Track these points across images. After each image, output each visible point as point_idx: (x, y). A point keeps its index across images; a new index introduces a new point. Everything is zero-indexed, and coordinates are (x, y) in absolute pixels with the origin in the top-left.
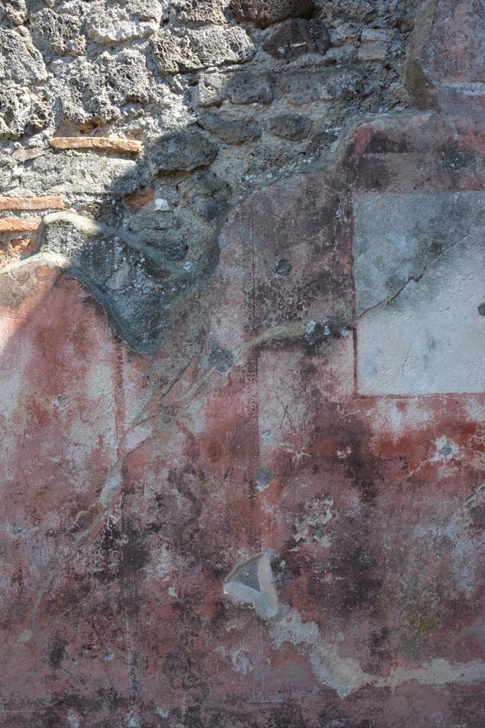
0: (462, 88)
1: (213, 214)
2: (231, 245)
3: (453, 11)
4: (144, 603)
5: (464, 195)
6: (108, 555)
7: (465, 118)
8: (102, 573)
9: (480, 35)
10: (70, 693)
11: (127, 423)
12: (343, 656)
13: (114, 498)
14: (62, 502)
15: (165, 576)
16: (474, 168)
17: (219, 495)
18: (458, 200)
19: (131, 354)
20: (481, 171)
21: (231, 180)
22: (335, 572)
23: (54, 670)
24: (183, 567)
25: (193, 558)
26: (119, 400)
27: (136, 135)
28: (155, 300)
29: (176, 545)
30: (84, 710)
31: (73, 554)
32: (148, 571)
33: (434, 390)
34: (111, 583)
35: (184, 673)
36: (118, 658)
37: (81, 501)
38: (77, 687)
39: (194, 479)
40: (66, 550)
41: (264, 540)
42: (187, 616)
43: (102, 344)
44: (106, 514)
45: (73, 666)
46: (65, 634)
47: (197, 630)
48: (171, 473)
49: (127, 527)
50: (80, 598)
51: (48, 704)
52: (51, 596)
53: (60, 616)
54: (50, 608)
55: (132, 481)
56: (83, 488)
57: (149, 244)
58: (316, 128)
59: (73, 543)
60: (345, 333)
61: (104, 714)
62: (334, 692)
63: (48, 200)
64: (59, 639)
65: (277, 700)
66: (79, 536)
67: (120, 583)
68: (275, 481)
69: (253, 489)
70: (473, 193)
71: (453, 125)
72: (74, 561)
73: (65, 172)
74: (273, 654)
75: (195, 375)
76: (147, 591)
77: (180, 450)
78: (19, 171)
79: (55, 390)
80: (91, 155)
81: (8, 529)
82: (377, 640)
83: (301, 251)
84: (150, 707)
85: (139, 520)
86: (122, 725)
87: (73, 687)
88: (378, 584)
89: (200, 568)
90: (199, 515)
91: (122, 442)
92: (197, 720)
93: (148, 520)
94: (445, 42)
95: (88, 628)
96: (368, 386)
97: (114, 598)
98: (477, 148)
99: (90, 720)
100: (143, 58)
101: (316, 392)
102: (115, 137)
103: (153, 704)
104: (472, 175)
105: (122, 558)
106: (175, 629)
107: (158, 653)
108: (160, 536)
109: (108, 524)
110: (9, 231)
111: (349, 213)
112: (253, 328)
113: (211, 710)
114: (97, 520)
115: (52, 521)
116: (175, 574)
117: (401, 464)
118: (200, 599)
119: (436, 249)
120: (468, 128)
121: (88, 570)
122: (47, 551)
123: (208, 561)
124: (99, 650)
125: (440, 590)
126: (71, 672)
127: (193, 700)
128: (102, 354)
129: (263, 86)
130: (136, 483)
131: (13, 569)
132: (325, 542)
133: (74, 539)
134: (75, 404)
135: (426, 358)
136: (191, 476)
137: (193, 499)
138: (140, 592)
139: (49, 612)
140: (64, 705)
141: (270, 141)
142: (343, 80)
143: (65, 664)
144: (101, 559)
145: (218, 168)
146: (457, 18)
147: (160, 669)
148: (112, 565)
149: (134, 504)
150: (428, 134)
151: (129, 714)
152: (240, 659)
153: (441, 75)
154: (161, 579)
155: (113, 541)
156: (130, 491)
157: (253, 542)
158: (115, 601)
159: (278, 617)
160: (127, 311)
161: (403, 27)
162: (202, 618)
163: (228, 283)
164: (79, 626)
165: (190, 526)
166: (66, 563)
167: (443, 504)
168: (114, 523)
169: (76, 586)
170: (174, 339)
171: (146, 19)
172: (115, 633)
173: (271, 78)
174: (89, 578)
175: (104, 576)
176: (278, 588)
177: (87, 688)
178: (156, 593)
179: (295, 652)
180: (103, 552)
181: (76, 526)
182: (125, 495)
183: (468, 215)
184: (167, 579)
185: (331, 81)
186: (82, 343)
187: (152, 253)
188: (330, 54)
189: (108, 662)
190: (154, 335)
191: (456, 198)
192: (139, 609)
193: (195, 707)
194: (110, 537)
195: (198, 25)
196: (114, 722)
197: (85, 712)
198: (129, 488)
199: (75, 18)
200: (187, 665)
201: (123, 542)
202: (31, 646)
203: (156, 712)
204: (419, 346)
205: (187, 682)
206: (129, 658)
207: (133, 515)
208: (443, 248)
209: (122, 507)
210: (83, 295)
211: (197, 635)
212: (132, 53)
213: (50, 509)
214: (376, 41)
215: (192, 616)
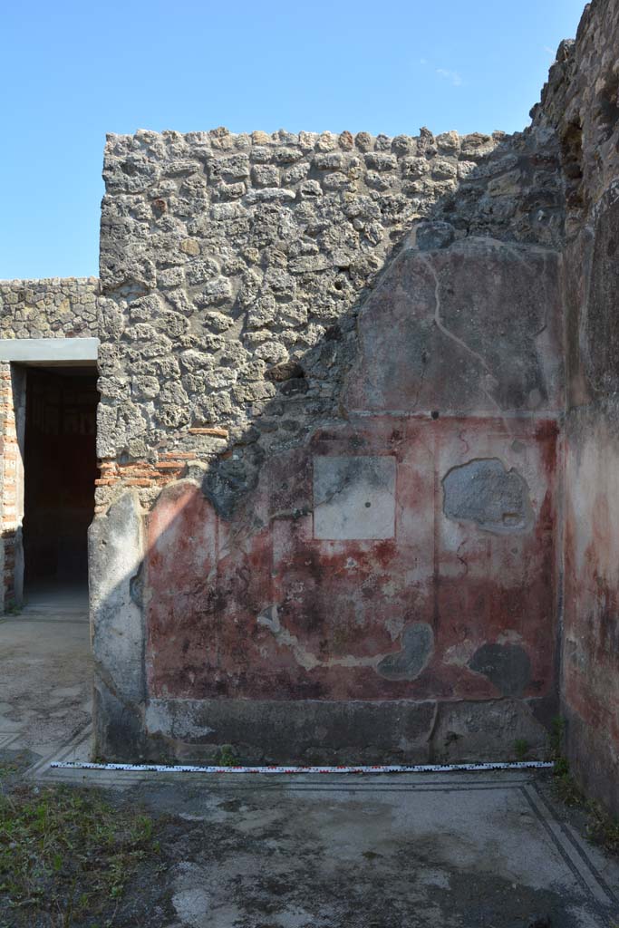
0: (360, 413)
1: (257, 462)
2: (263, 477)
4: (224, 625)
5: (360, 457)
6: (210, 604)
7: (360, 426)
8: (207, 611)
9: (368, 391)
10: (190, 665)
11: (220, 548)
12: (307, 652)
13: (213, 579)
14: (192, 581)
15: (233, 613)
16: (364, 446)
17: (256, 579)
19: (222, 520)
20: (367, 448)
21: (265, 448)
22: (304, 614)
23: (184, 654)
24: (241, 609)
25: (245, 606)
26: (216, 538)
27: (226, 428)
28: (232, 499)
29: (238, 600)
30: (196, 672)
31: (195, 603)
32: (226, 611)
33: (346, 538)
34: (210, 616)
35: (239, 657)
36: (212, 649)
37: (199, 580)
38: (194, 662)
40: (192, 601)
41: (275, 599)
42: (242, 631)
43: (210, 516)
44: (209, 586)
45: (193, 652)
46: (190, 638)
47: (246, 637)
48: (237, 569)
49: (218, 592)
50: (197, 622)
51: (181, 669)
52: (185, 621)
53: (188, 630)
54: (184, 627)
55: (221, 572)
56: (201, 575)
57: (230, 474)
58: (301, 427)
60: (309, 514)
61: (205, 674)
62: (303, 668)
63: (188, 454)
64: (187, 640)
65: (279, 670)
66: (198, 595)
67: (214, 616)
68: (279, 574)
69: (270, 577)
70: (363, 457)
71: (355, 429)
72: (195, 606)
73: (196, 444)
74: (278, 649)
75: (248, 530)
76: (225, 619)
77: (240, 560)
78: (177, 442)
79: (190, 534)
80: (207, 437)
81: (168, 592)
82: (323, 645)
83: (292, 480)
84: (224, 671)
85: (223, 589)
87: (192, 662)
88: (322, 620)
89: (248, 610)
90: (248, 587)
91: (217, 556)
92: (244, 677)
93: (227, 589)
94: (353, 394)
95: (200, 636)
96: (319, 535)
97: (211, 622)
98: (366, 438)
100: (229, 395)
101: (297, 538)
102: (217, 429)
103: (226, 670)
104: (363, 449)
105: (215, 605)
106: (237, 637)
107: (229, 647)
108: (232, 596)
109: (210, 590)
110: (172, 468)
111: (312, 465)
112: (272, 511)
113: (251, 674)
114: (206, 588)
115: (187, 589)
116: (237, 612)
117: (332, 568)
118: (247, 624)
119: (347, 480)
120: (362, 430)
121: (201, 610)
122: (184, 601)
123: (251, 607)
124: (204, 646)
125: (349, 624)
126: (192, 655)
127: (243, 669)
128: (210, 520)
129: (279, 408)
130: (223, 573)
131: (169, 608)
132: (300, 600)
133: (196, 597)
134: (199, 540)
135: (343, 525)
136: (245, 571)
137: (246, 581)
138: (222, 620)
140: (188, 670)
141: (282, 431)
142: (313, 406)
143: (189, 651)
144: (207, 605)
145: (260, 442)
146: (358, 385)
147: (230, 655)
148: (211, 608)
149: (221, 582)
150: (345, 432)
151: (215, 675)
152: (263, 651)
153: (351, 408)
154: (231, 614)
155: (212, 597)
157: (270, 599)
158: (212, 624)
159: (280, 633)
160: (221, 503)
161: (340, 382)
162: (248, 632)
163: (262, 493)
164: (196, 634)
165: (244, 592)
166: (192, 607)
167: (350, 587)
168: (213, 590)
169: (196, 617)
170: (239, 514)
171: (231, 379)
172: (211, 638)
173: (283, 404)
174: (201, 613)
175: (207, 613)
176: (280, 619)
177: (198, 662)
178: (229, 620)
179: (288, 649)
180: (208, 602)
181: (197, 591)
182: (218, 578)
183: (361, 466)
185: (308, 406)
186: (202, 515)
187: (232, 479)
188: (308, 395)
189: (207, 651)
190: (231, 513)
191: (356, 459)
192: (222, 628)
193: (244, 672)
194: (211, 595)
195: (252, 381)
198: (219, 575)
199: (201, 378)
200: (241, 653)
201: (216, 598)
202: (175, 643)
203: (227, 674)
204: (340, 519)
205: (241, 661)
206: (217, 650)
207: (221, 587)
208: (350, 480)
209: (216, 583)
210: (203, 496)
211: (245, 640)
212: (224, 393)
213: (186, 584)
214: (328, 388)
215: (244, 631)
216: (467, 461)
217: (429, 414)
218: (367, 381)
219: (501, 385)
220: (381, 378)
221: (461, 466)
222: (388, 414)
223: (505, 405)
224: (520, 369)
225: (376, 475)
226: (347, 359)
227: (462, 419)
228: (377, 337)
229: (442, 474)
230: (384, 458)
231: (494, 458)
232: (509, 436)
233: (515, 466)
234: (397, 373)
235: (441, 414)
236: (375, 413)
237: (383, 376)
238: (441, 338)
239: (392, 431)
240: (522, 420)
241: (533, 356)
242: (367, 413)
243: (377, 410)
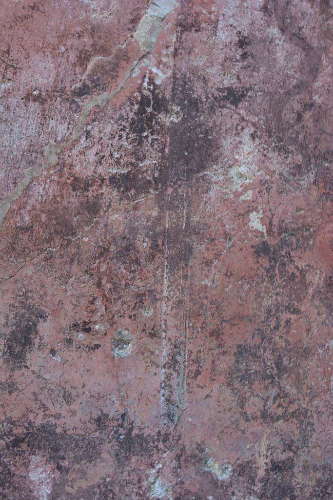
4: (201, 241)
6: (140, 144)
8: (126, 177)
10: (38, 422)
13: (162, 36)
14: (63, 37)
15: (246, 189)
23: (13, 370)
24: (281, 174)
25: (299, 159)
29: (269, 132)
30: (63, 458)
31: (74, 137)
32: (215, 179)
34: (141, 199)
35: (266, 388)
36: (142, 351)
37: (100, 37)
38: (53, 409)
39: (310, 11)
40: (62, 129)
42: (281, 273)
44: (143, 64)
45: (52, 363)
46: (41, 297)
47: (299, 300)
49: (181, 92)
50: (79, 226)
52: (22, 218)
53: (36, 260)
54: (17, 242)
55: (197, 8)
56: (106, 14)
59: (76, 116)
61: (103, 468)
64: (29, 308)
66: (88, 104)
67: (160, 197)
72: (75, 152)
76: (210, 217)
84: (196, 456)
85: (205, 81)
86: (137, 494)
87: (47, 409)
89: (312, 177)
90: (315, 77)
92: (286, 490)
93: (221, 82)
95: (89, 288)
97: (145, 228)
99: (72, 481)
103: (202, 450)
105: (167, 150)
106: (258, 296)
107: (219, 346)
108: (242, 112)
109: (145, 84)
113: (316, 469)
114: (127, 75)
115: (41, 74)
116: (263, 186)
118: (307, 239)
121: (100, 170)
122: (25, 128)
123: (327, 165)
124: (106, 334)
126: (47, 376)
127: (281, 447)
130: (204, 12)
133: (78, 110)
137: (306, 48)
138: (195, 219)
139: (14, 249)
140: (24, 446)
143: (35, 359)
144: (126, 149)
147: (222, 378)
148: (147, 162)
149: (197, 50)
151: (154, 471)
154: (237, 195)
155: (152, 116)
156: (193, 26)
158: (147, 235)
162: (309, 277)
164: (71, 281)
165: (298, 97)
166: (58, 154)
168: (158, 82)
169: (73, 200)
172: (140, 298)
174: (100, 186)
175: (128, 183)
177: (73, 413)
178: (225, 221)
180: (132, 136)
181: (84, 84)
182: (182, 32)
184: (249, 196)
189: (121, 359)
192: (191, 252)
193: (283, 462)
194: (147, 108)
196: (122, 486)
197: (65, 464)
198: (190, 20)
200: (275, 372)
201: (170, 119)
203: (206, 469)
205: (272, 408)
206: (164, 352)
207: (194, 71)
209: (175, 54)
211: (296, 311)
213: (40, 50)
215: (291, 272)
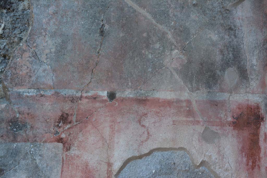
0: (23, 92)
3: (22, 55)
5: (19, 144)
7: (23, 107)
9: (35, 67)
16: (26, 131)
18: (15, 147)
20: (29, 133)
70: (24, 143)
71: (16, 110)
94: (17, 70)
98: (28, 121)
104: (24, 134)
120: (25, 112)
146: (24, 59)
150: (4, 114)
153: (13, 86)
161: (7, 57)
183: (20, 154)
191: (15, 146)
208: (5, 172)
216: (146, 151)
217: (104, 94)
218: (35, 55)
219: (190, 62)
220: (51, 52)
221: (140, 157)
222: (57, 94)
223: (194, 85)
224: (214, 44)
225: (37, 167)
226: (17, 32)
227: (142, 101)
228: (48, 6)
229: (117, 165)
230: (48, 145)
231: (181, 149)
232: (198, 122)
233: (206, 159)
234: (70, 47)
235: (118, 95)
236: (42, 92)
237: (53, 50)
238: (122, 9)
239: (60, 114)
240: (215, 104)
241: (231, 29)
242: (32, 92)
243: (44, 89)
